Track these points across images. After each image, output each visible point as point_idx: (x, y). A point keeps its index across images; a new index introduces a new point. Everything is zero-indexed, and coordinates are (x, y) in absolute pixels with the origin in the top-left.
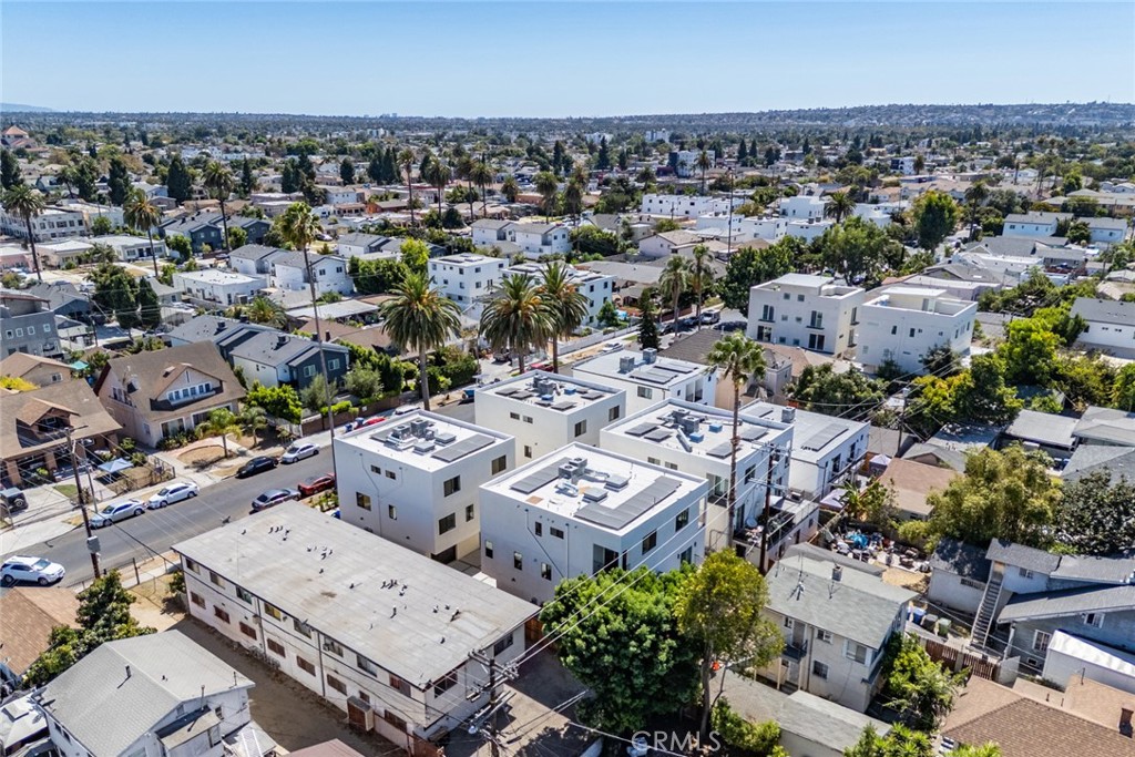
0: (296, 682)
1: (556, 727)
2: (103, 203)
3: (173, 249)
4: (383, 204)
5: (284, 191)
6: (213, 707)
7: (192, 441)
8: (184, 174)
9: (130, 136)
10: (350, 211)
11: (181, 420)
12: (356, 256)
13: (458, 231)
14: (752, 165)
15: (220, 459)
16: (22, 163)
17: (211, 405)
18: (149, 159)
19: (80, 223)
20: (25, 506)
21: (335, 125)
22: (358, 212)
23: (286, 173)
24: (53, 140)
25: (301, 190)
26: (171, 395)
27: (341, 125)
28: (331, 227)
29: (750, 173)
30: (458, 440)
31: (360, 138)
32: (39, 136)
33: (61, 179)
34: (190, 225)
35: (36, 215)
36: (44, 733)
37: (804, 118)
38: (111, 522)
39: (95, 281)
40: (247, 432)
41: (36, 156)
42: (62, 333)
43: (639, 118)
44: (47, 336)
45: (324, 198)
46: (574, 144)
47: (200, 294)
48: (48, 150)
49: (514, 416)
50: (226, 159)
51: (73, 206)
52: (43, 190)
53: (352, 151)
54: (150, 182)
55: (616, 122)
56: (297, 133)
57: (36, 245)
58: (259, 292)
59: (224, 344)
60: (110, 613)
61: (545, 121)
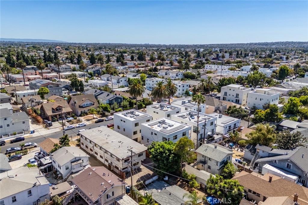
0: (99, 161)
1: (150, 173)
2: (75, 64)
3: (89, 75)
4: (140, 66)
5: (117, 62)
6: (82, 159)
7: (87, 115)
8: (94, 58)
9: (84, 49)
10: (131, 67)
11: (85, 111)
12: (129, 77)
13: (157, 73)
14: (239, 57)
15: (92, 119)
16: (59, 55)
17: (91, 108)
18: (87, 54)
19: (70, 68)
20: (52, 125)
21: (133, 46)
22: (133, 67)
23: (118, 58)
24: (66, 49)
25: (120, 62)
26: (83, 105)
27: (134, 46)
28: (126, 71)
29: (238, 60)
30: (140, 115)
31: (138, 50)
32: (63, 48)
33: (67, 58)
34: (94, 69)
35: (60, 66)
36: (51, 163)
37: (260, 45)
38: (68, 129)
39: (71, 81)
40: (98, 114)
41: (62, 53)
42: (63, 92)
43: (213, 45)
44: (60, 92)
45: (126, 64)
46: (193, 51)
47: (94, 85)
48: (65, 52)
49: (154, 112)
50: (105, 54)
51: (69, 65)
52: (63, 61)
53: (135, 53)
54: (87, 60)
55: (206, 46)
56: (123, 48)
57: (60, 73)
58: (107, 85)
59: (96, 95)
60: (65, 142)
61: (187, 45)
